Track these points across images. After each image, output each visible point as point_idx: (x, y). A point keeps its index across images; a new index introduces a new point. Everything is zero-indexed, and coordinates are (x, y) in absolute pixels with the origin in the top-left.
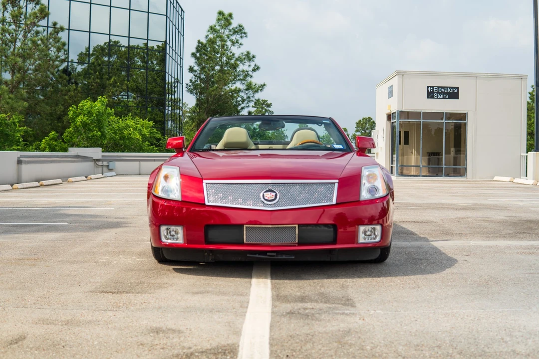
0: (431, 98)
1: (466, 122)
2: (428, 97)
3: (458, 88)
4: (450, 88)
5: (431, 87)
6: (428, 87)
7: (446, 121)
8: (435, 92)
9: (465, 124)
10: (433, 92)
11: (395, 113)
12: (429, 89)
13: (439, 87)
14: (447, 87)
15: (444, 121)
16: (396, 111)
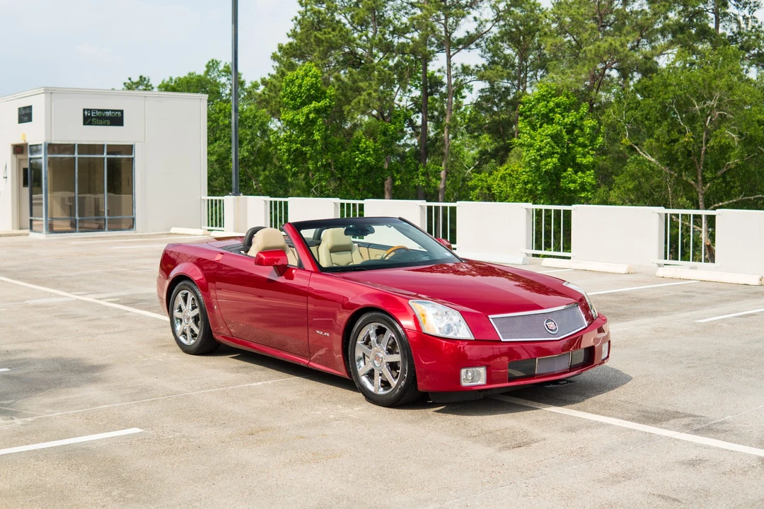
0: (88, 124)
1: (133, 156)
2: (84, 124)
3: (122, 111)
4: (112, 111)
5: (88, 110)
6: (84, 110)
7: (108, 156)
8: (94, 117)
9: (132, 160)
10: (91, 117)
11: (41, 145)
12: (86, 113)
13: (99, 110)
14: (108, 111)
15: (105, 156)
16: (42, 142)
